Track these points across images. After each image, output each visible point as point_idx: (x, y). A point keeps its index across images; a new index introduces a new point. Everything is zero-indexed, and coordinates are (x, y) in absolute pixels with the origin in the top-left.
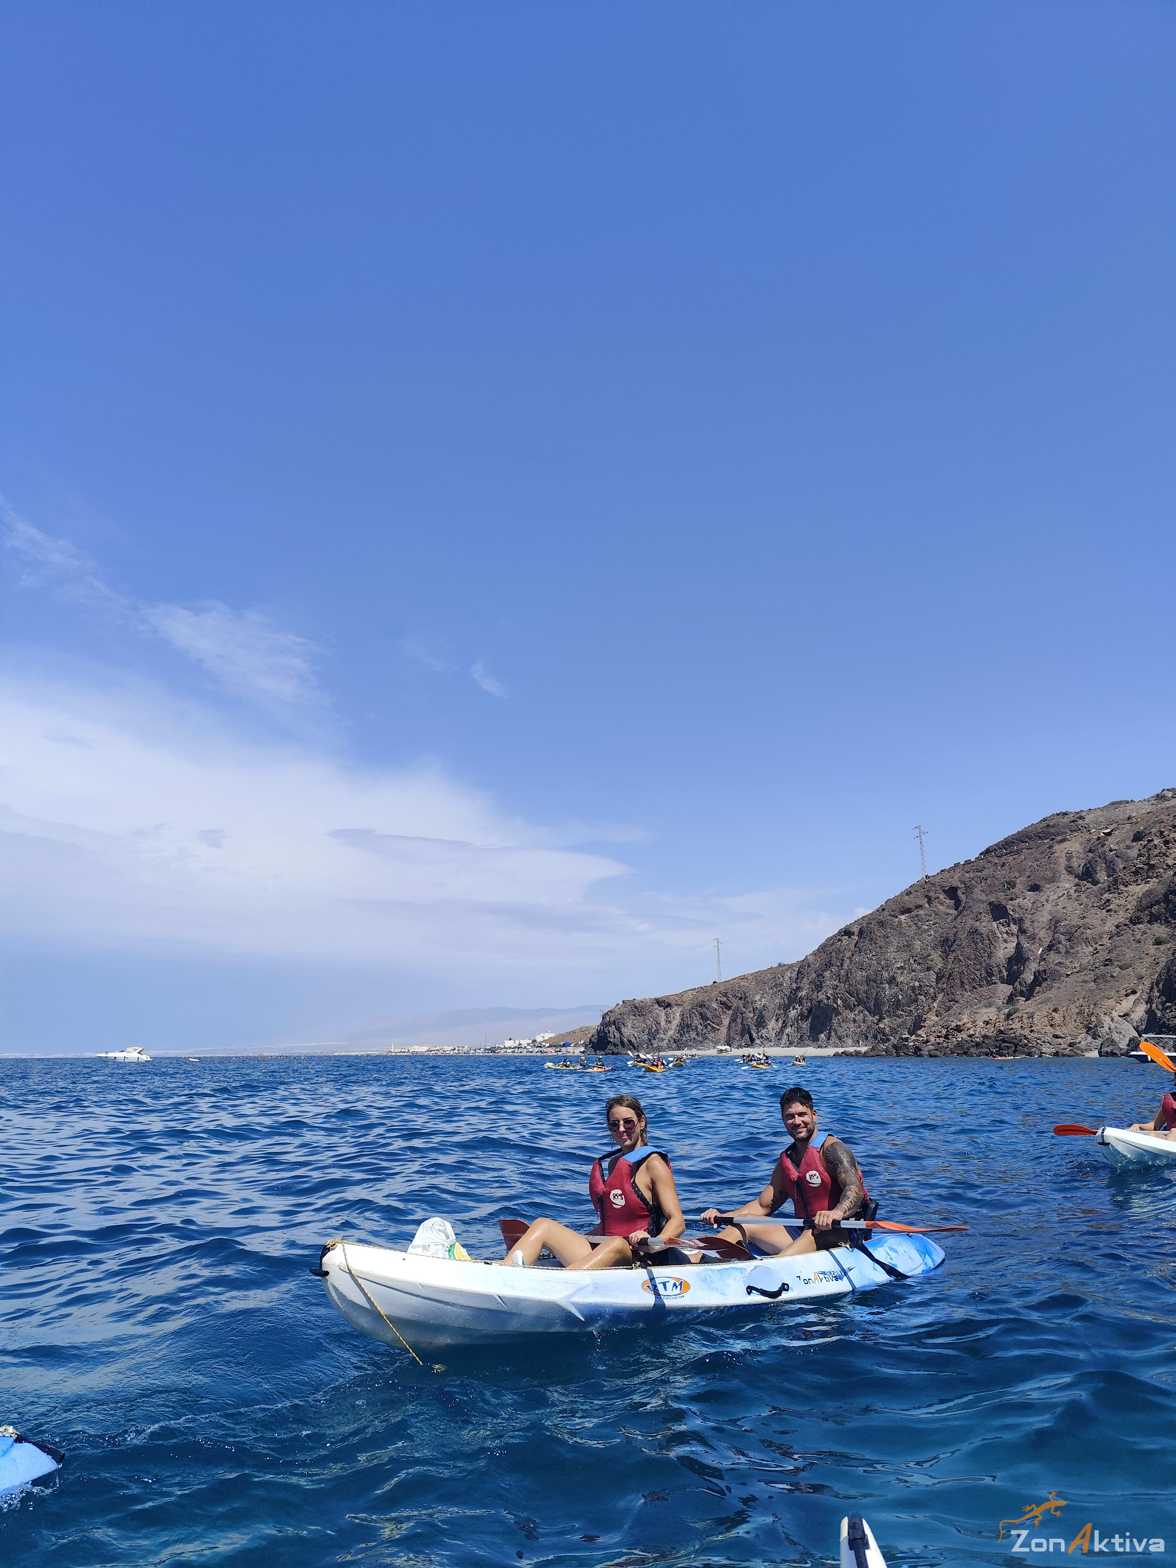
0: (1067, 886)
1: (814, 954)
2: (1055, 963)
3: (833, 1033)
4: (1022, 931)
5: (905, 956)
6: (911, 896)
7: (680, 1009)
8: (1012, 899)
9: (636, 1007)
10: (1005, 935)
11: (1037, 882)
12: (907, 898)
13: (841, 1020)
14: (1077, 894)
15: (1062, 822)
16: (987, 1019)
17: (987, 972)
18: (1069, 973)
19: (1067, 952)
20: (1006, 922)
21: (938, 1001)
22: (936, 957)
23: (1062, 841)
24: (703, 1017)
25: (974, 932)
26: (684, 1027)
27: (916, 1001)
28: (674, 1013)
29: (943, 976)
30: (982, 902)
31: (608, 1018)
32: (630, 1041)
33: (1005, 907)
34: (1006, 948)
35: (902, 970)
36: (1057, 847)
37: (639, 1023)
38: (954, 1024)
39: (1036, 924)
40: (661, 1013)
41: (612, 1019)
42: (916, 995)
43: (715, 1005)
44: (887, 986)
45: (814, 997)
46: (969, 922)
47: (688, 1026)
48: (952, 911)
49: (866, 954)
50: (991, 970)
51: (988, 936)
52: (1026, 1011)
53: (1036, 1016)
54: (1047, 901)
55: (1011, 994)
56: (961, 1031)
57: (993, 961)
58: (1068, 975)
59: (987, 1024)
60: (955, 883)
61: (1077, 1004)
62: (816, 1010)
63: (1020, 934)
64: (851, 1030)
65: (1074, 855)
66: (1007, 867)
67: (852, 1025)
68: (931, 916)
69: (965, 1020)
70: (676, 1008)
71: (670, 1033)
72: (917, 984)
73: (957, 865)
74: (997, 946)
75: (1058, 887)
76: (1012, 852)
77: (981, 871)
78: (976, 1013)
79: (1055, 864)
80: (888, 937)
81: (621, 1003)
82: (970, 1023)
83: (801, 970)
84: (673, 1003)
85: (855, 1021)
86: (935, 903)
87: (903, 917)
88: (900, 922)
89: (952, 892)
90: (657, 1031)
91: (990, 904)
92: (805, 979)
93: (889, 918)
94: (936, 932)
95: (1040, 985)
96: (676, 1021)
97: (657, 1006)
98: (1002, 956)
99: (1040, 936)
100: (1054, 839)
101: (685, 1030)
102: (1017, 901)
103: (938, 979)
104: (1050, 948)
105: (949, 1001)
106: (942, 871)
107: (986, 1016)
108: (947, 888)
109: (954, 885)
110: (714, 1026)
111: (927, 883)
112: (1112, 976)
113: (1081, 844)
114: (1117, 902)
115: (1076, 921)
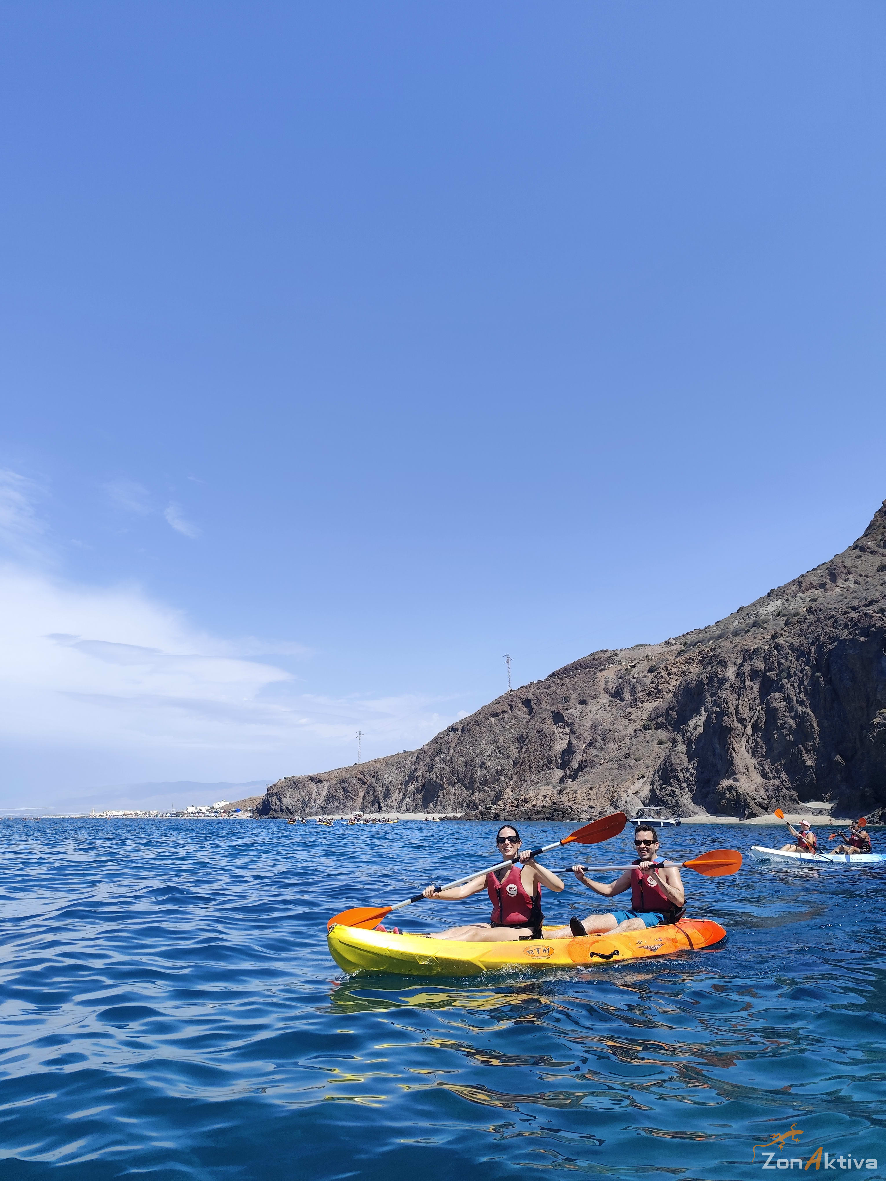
0: (604, 701)
2: (593, 755)
3: (439, 803)
4: (573, 733)
5: (493, 747)
6: (499, 704)
7: (328, 784)
8: (567, 709)
9: (294, 782)
10: (561, 735)
11: (584, 698)
12: (496, 706)
14: (610, 706)
15: (603, 657)
16: (546, 794)
17: (548, 760)
18: (603, 762)
19: (601, 748)
20: (562, 725)
21: (513, 780)
22: (514, 750)
23: (602, 670)
25: (540, 732)
27: (498, 780)
28: (323, 787)
29: (518, 763)
30: (547, 712)
32: (287, 808)
33: (562, 715)
34: (561, 743)
35: (489, 758)
36: (599, 674)
37: (296, 794)
38: (523, 797)
39: (582, 728)
40: (313, 787)
41: (275, 791)
42: (498, 776)
44: (479, 769)
45: (427, 776)
46: (537, 722)
47: (333, 797)
48: (527, 716)
49: (465, 745)
50: (551, 759)
51: (550, 735)
52: (572, 789)
53: (579, 792)
54: (591, 710)
55: (562, 776)
56: (528, 802)
57: (552, 753)
58: (601, 764)
59: (545, 798)
60: (530, 696)
61: (607, 784)
62: (428, 785)
63: (571, 734)
64: (452, 800)
65: (610, 679)
66: (565, 687)
67: (453, 797)
68: (512, 719)
69: (531, 795)
70: (325, 783)
71: (319, 802)
72: (500, 768)
73: (532, 684)
74: (556, 742)
75: (598, 701)
76: (569, 676)
77: (547, 689)
78: (538, 790)
79: (597, 685)
80: (482, 733)
82: (534, 796)
83: (419, 756)
84: (323, 779)
85: (455, 794)
86: (516, 710)
87: (493, 719)
88: (491, 723)
89: (527, 703)
91: (553, 712)
92: (421, 762)
93: (483, 719)
94: (515, 730)
95: (582, 771)
96: (324, 793)
97: (310, 782)
98: (558, 750)
99: (584, 734)
100: (597, 669)
102: (571, 711)
103: (515, 764)
104: (590, 744)
105: (521, 781)
106: (521, 687)
107: (545, 792)
108: (524, 700)
109: (529, 698)
110: (353, 797)
111: (511, 694)
112: (630, 766)
113: (615, 672)
114: (636, 714)
115: (608, 726)
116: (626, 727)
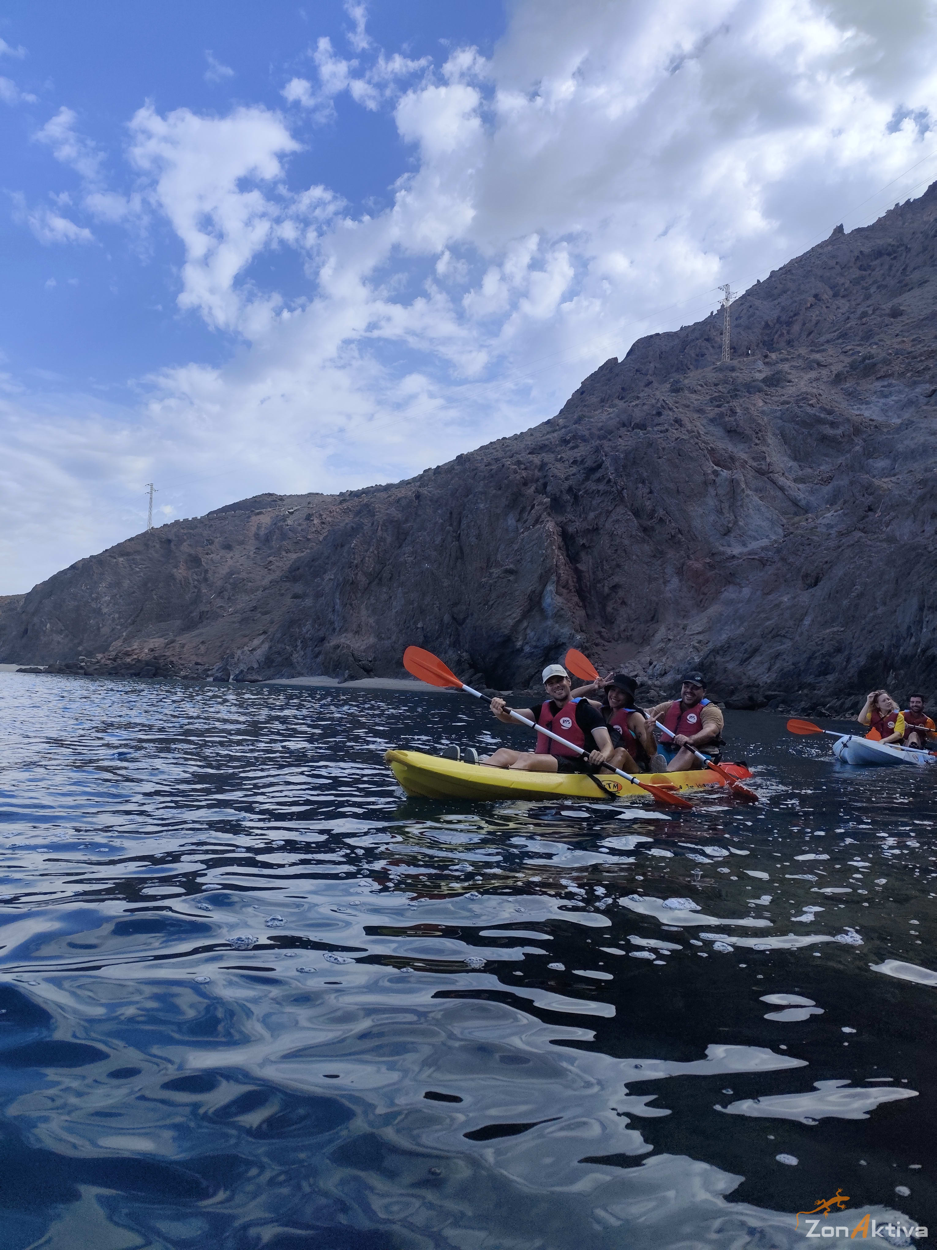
0: (251, 548)
1: (44, 584)
2: (218, 606)
5: (114, 591)
6: (134, 543)
8: (207, 554)
10: (196, 582)
11: (230, 543)
14: (255, 555)
15: (266, 501)
16: (152, 647)
18: (225, 615)
19: (229, 599)
21: (127, 631)
23: (258, 514)
27: (113, 629)
30: (185, 553)
33: (200, 559)
36: (254, 518)
39: (217, 575)
46: (170, 568)
52: (182, 642)
53: (186, 647)
54: (232, 558)
58: (223, 616)
59: (151, 651)
60: (172, 536)
61: (221, 639)
65: (263, 525)
69: (135, 647)
73: (177, 522)
75: (244, 549)
77: (192, 529)
78: (145, 641)
79: (247, 530)
80: (103, 574)
82: (138, 649)
86: (151, 551)
87: (121, 559)
88: (117, 563)
89: (166, 543)
91: (190, 555)
93: (108, 558)
94: (144, 574)
95: (201, 622)
99: (216, 584)
100: (255, 512)
102: (211, 556)
103: (134, 613)
104: (219, 594)
106: (165, 525)
107: (154, 644)
108: (164, 540)
109: (170, 537)
111: (151, 533)
112: (254, 620)
113: (271, 518)
114: (277, 564)
115: (244, 575)
116: (263, 577)
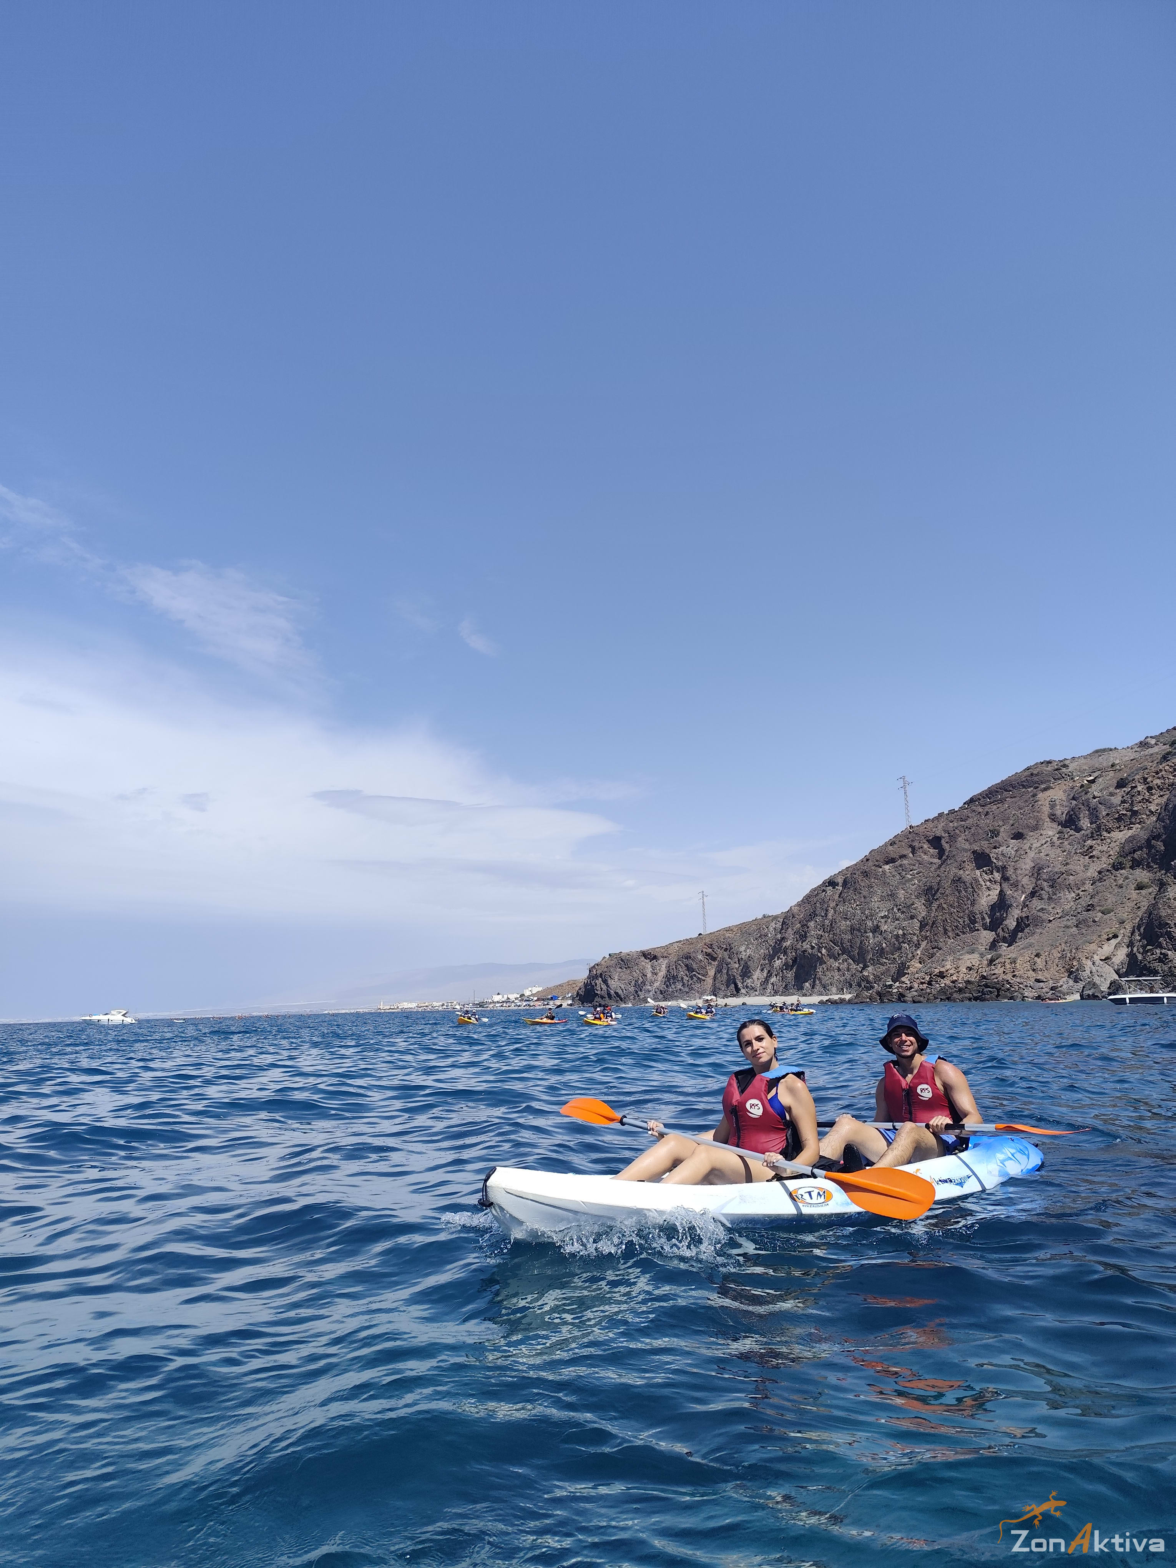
0: (1050, 833)
1: (799, 905)
2: (1037, 909)
3: (818, 982)
4: (1005, 878)
5: (889, 905)
6: (895, 846)
7: (666, 961)
8: (995, 848)
9: (622, 960)
10: (988, 883)
11: (1020, 831)
12: (891, 848)
13: (825, 969)
14: (1061, 841)
15: (1046, 771)
16: (970, 965)
17: (970, 919)
18: (1051, 919)
19: (1050, 898)
20: (989, 870)
21: (921, 948)
22: (920, 907)
23: (1045, 789)
24: (689, 968)
25: (958, 880)
26: (670, 978)
27: (900, 948)
28: (660, 965)
29: (927, 924)
30: (966, 850)
31: (595, 971)
32: (616, 993)
33: (988, 855)
34: (989, 895)
35: (885, 919)
36: (1040, 795)
37: (626, 975)
38: (937, 971)
39: (1019, 872)
40: (647, 965)
41: (599, 972)
42: (899, 943)
43: (700, 957)
44: (871, 934)
45: (799, 946)
46: (953, 871)
47: (674, 977)
48: (936, 861)
49: (850, 903)
50: (974, 917)
51: (971, 884)
52: (1009, 957)
53: (1019, 961)
54: (1030, 848)
55: (994, 940)
56: (944, 977)
57: (976, 909)
58: (1050, 921)
59: (970, 970)
60: (939, 832)
61: (1059, 949)
62: (801, 959)
63: (1003, 881)
64: (836, 978)
65: (1057, 803)
66: (991, 816)
67: (837, 973)
68: (914, 865)
69: (948, 967)
70: (661, 960)
71: (657, 984)
72: (901, 932)
73: (941, 815)
74: (980, 893)
75: (1041, 835)
76: (996, 801)
77: (965, 820)
78: (959, 959)
79: (1038, 812)
80: (872, 887)
81: (608, 956)
82: (954, 969)
83: (785, 920)
84: (659, 955)
85: (839, 969)
86: (919, 853)
87: (887, 867)
88: (884, 872)
89: (935, 842)
90: (644, 983)
91: (974, 852)
92: (790, 929)
93: (873, 868)
94: (919, 881)
95: (1022, 931)
96: (662, 973)
97: (643, 958)
98: (985, 904)
99: (1023, 883)
100: (1038, 787)
101: (672, 981)
102: (1000, 850)
103: (922, 926)
104: (1033, 894)
105: (933, 948)
106: (926, 821)
107: (969, 962)
108: (931, 838)
109: (938, 835)
110: (700, 976)
111: (912, 832)
112: (1093, 922)
113: (1065, 791)
114: (1101, 848)
115: (1059, 868)
116: (1087, 867)
